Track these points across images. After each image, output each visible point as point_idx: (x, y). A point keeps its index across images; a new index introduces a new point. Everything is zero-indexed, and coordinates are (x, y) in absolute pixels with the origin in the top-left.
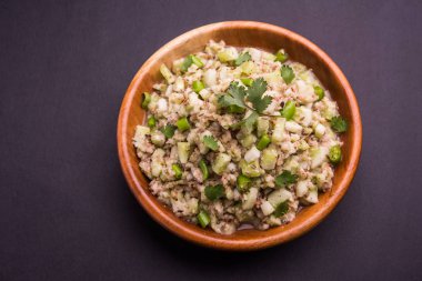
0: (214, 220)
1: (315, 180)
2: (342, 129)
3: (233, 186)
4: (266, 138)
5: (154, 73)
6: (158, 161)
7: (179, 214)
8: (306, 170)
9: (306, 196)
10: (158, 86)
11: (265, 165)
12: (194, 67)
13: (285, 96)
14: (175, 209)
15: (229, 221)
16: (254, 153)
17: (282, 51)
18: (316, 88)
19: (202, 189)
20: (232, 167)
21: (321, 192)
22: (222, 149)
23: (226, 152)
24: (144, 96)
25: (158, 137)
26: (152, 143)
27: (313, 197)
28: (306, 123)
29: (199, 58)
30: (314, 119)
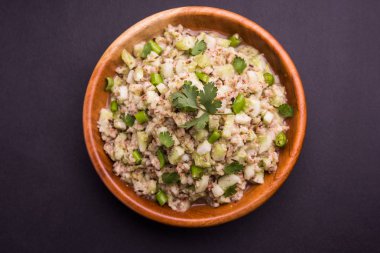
0: (171, 199)
1: (262, 164)
2: (289, 114)
3: (187, 173)
4: (216, 133)
5: (116, 58)
6: (120, 146)
7: (139, 193)
8: (253, 157)
9: (253, 178)
10: (120, 70)
11: (216, 158)
12: (154, 54)
13: (236, 90)
14: (136, 189)
15: (184, 199)
16: (206, 146)
17: (237, 36)
18: (265, 75)
19: (160, 174)
20: (186, 158)
21: (267, 173)
22: (177, 142)
23: (180, 145)
24: (107, 81)
25: (120, 124)
26: (114, 128)
27: (260, 179)
28: (255, 114)
29: (159, 44)
30: (263, 108)
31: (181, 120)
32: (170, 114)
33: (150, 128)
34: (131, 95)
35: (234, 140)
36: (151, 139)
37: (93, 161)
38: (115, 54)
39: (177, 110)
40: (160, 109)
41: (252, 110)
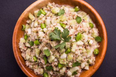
0: (50, 76)
1: (88, 62)
2: (99, 40)
3: (56, 66)
4: (69, 50)
5: (26, 17)
6: (28, 54)
7: (36, 74)
8: (84, 59)
9: (84, 68)
10: (28, 22)
11: (68, 60)
12: (42, 15)
13: (77, 31)
14: (35, 72)
16: (64, 55)
17: (77, 7)
18: (90, 24)
19: (45, 66)
20: (56, 60)
21: (90, 65)
23: (53, 55)
24: (23, 26)
25: (28, 45)
26: (26, 46)
27: (87, 68)
28: (85, 41)
29: (45, 11)
30: (89, 38)
31: (54, 44)
32: (49, 42)
33: (40, 47)
34: (32, 33)
35: (76, 53)
36: (41, 52)
37: (17, 60)
38: (26, 15)
39: (52, 40)
40: (44, 39)
41: (84, 40)
